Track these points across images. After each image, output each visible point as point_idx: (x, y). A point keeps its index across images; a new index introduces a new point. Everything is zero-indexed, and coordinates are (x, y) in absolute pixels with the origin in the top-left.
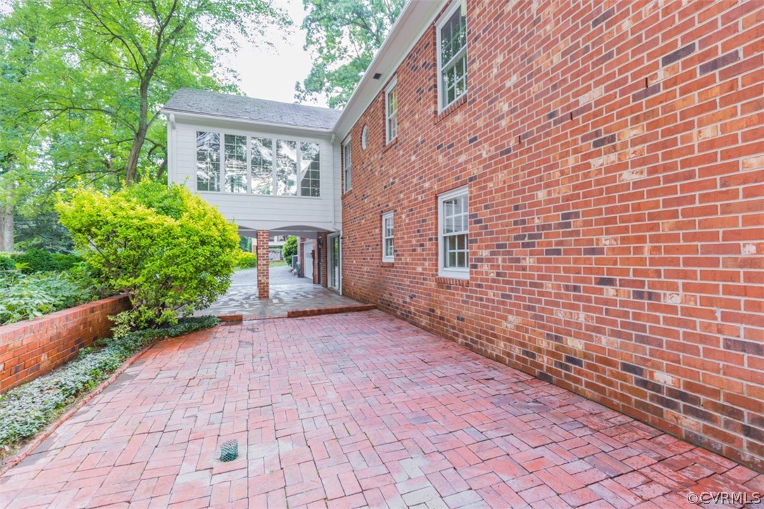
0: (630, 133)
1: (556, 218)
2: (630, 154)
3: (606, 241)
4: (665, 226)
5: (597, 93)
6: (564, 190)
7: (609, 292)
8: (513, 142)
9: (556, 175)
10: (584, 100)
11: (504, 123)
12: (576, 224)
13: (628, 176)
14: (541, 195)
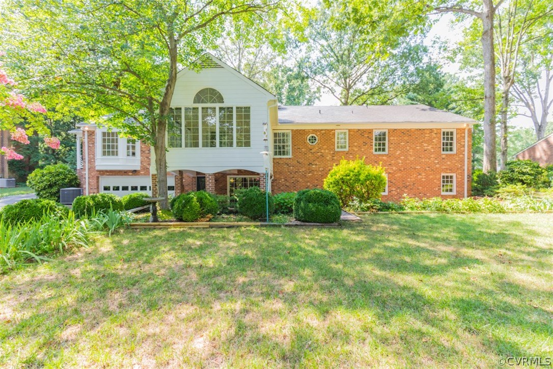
0: (424, 174)
1: (412, 184)
2: (424, 177)
3: (420, 188)
4: (427, 186)
5: (419, 167)
6: (414, 180)
7: (420, 194)
8: (402, 169)
9: (412, 177)
10: (417, 167)
11: (400, 164)
12: (415, 185)
13: (423, 180)
14: (409, 180)
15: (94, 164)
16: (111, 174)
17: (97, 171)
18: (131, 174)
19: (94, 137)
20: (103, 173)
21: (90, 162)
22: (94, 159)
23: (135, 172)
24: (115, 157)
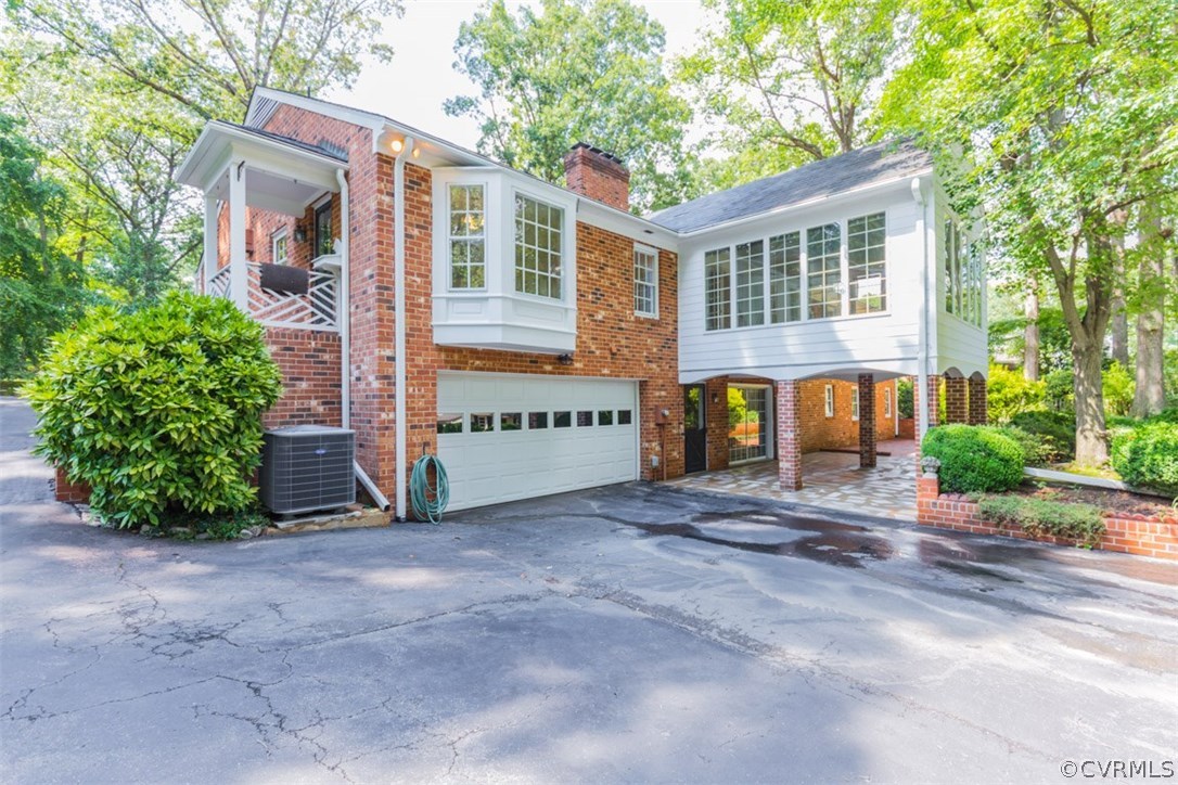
15: (429, 318)
16: (489, 364)
17: (440, 348)
18: (548, 368)
19: (426, 198)
20: (462, 358)
21: (411, 307)
22: (428, 295)
23: (561, 361)
24: (548, 301)
